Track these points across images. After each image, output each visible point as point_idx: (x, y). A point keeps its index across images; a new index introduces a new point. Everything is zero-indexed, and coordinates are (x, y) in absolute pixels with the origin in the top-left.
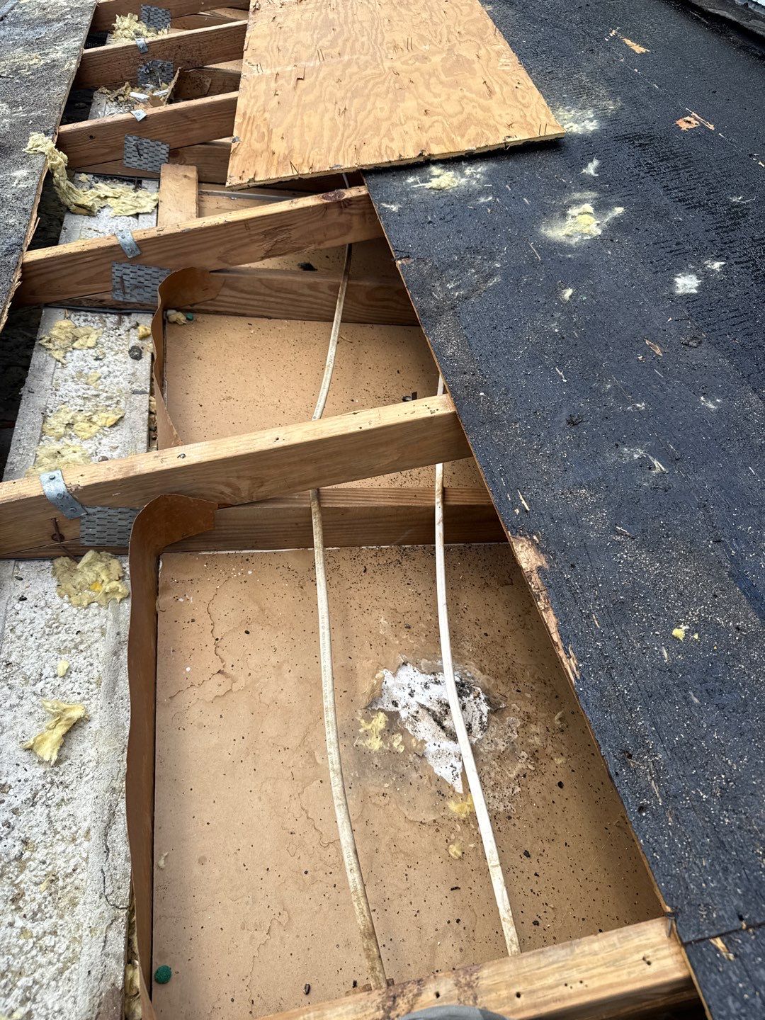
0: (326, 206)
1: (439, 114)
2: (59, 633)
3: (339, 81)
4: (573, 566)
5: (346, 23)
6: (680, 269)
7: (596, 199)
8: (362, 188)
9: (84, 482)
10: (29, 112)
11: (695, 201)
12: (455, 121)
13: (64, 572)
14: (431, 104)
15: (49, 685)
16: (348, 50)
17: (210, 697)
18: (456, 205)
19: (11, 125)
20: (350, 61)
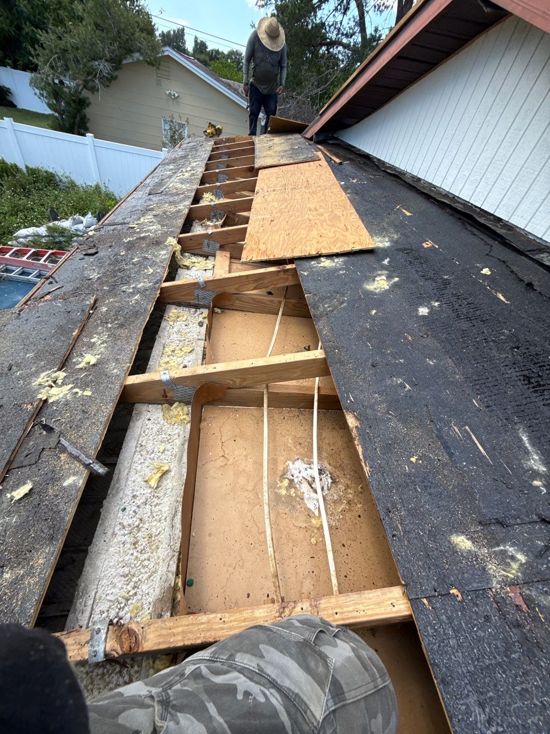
0: (278, 271)
1: (326, 237)
2: (162, 434)
3: (287, 222)
5: (292, 199)
6: (421, 304)
7: (387, 274)
8: (293, 265)
9: (176, 376)
10: (168, 229)
11: (428, 277)
12: (332, 240)
13: (166, 410)
14: (323, 233)
15: (156, 456)
16: (292, 210)
17: (218, 466)
18: (330, 274)
19: (161, 234)
20: (292, 214)
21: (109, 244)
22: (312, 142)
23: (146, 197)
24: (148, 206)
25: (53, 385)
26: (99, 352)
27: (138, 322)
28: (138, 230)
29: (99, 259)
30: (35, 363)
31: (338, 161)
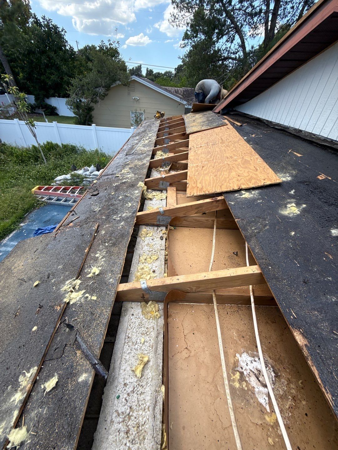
0: (212, 202)
1: (242, 176)
2: (142, 328)
3: (213, 167)
4: (319, 346)
5: (213, 152)
6: (332, 227)
7: (295, 202)
8: (222, 197)
9: (152, 285)
10: (138, 176)
11: (331, 203)
12: (247, 178)
13: (144, 307)
14: (240, 173)
15: (139, 346)
16: (215, 159)
17: (184, 358)
18: (250, 203)
19: (135, 179)
20: (216, 162)
21: (105, 188)
22: (220, 115)
23: (124, 157)
24: (126, 162)
25: (73, 291)
26: (101, 265)
27: (124, 242)
28: (121, 178)
29: (100, 198)
30: (63, 273)
31: (239, 124)
